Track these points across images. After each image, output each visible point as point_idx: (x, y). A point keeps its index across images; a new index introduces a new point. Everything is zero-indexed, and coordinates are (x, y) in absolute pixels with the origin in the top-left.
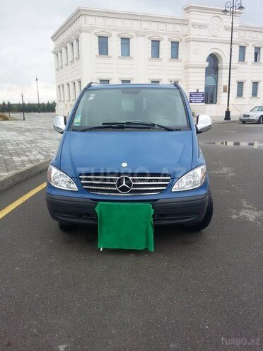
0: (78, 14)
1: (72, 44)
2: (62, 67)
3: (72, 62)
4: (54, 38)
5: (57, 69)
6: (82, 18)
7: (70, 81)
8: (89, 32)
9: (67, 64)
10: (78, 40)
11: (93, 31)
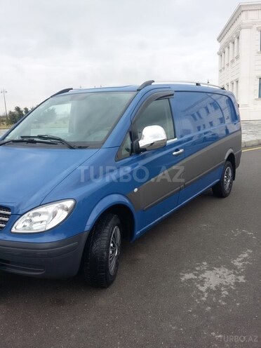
0: (240, 10)
1: (234, 43)
2: (224, 68)
3: (232, 61)
4: (220, 39)
5: (220, 71)
6: (243, 15)
7: (229, 81)
8: (250, 28)
9: (228, 65)
10: (238, 38)
11: (255, 27)
